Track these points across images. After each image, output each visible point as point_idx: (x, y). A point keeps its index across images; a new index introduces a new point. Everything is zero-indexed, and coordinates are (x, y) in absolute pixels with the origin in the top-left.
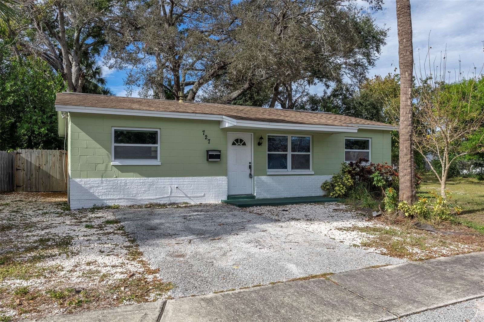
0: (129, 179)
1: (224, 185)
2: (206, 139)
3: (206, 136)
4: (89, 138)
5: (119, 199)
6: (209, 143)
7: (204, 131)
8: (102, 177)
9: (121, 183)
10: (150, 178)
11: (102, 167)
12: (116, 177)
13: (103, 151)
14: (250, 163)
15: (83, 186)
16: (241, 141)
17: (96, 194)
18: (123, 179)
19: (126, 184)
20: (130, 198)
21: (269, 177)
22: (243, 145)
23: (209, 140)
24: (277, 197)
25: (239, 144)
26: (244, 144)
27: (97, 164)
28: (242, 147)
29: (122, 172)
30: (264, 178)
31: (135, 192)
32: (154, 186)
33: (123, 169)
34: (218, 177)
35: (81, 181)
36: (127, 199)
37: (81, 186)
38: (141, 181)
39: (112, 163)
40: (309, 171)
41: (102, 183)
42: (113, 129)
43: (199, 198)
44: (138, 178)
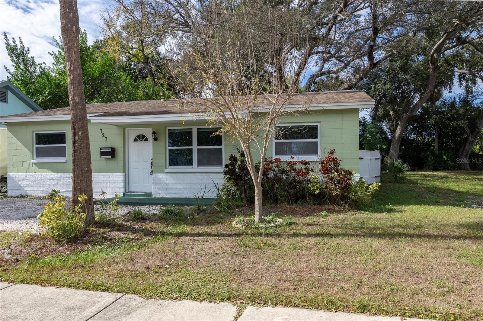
0: (43, 174)
1: (120, 181)
2: (103, 137)
3: (103, 134)
4: (17, 141)
5: (37, 190)
6: (106, 141)
7: (101, 130)
8: (27, 173)
9: (38, 177)
10: (58, 174)
11: (26, 164)
12: (35, 172)
13: (27, 152)
14: (152, 159)
15: (14, 179)
16: (143, 136)
17: (22, 186)
18: (40, 174)
19: (41, 179)
20: (44, 190)
21: (167, 174)
22: (145, 141)
23: (106, 138)
24: (176, 197)
25: (141, 140)
26: (147, 140)
27: (23, 162)
28: (144, 143)
29: (39, 168)
30: (161, 176)
31: (47, 185)
32: (62, 181)
33: (40, 166)
34: (115, 174)
35: (13, 175)
36: (42, 191)
37: (13, 179)
38: (52, 176)
39: (33, 161)
40: (221, 167)
41: (26, 177)
42: (35, 133)
43: (97, 194)
44: (49, 174)
